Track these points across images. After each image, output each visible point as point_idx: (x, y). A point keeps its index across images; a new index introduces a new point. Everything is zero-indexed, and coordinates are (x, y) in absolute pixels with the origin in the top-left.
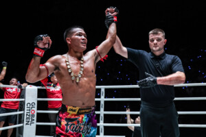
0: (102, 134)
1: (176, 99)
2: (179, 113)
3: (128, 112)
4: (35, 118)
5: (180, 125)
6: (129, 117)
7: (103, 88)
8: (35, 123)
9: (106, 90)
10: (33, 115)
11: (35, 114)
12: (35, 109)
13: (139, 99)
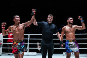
0: (28, 51)
1: (53, 39)
2: (54, 44)
3: (38, 44)
4: (2, 46)
5: (54, 48)
6: (38, 45)
7: (29, 35)
8: (2, 48)
9: (30, 35)
10: (1, 45)
11: (2, 44)
12: (2, 42)
13: (41, 39)
